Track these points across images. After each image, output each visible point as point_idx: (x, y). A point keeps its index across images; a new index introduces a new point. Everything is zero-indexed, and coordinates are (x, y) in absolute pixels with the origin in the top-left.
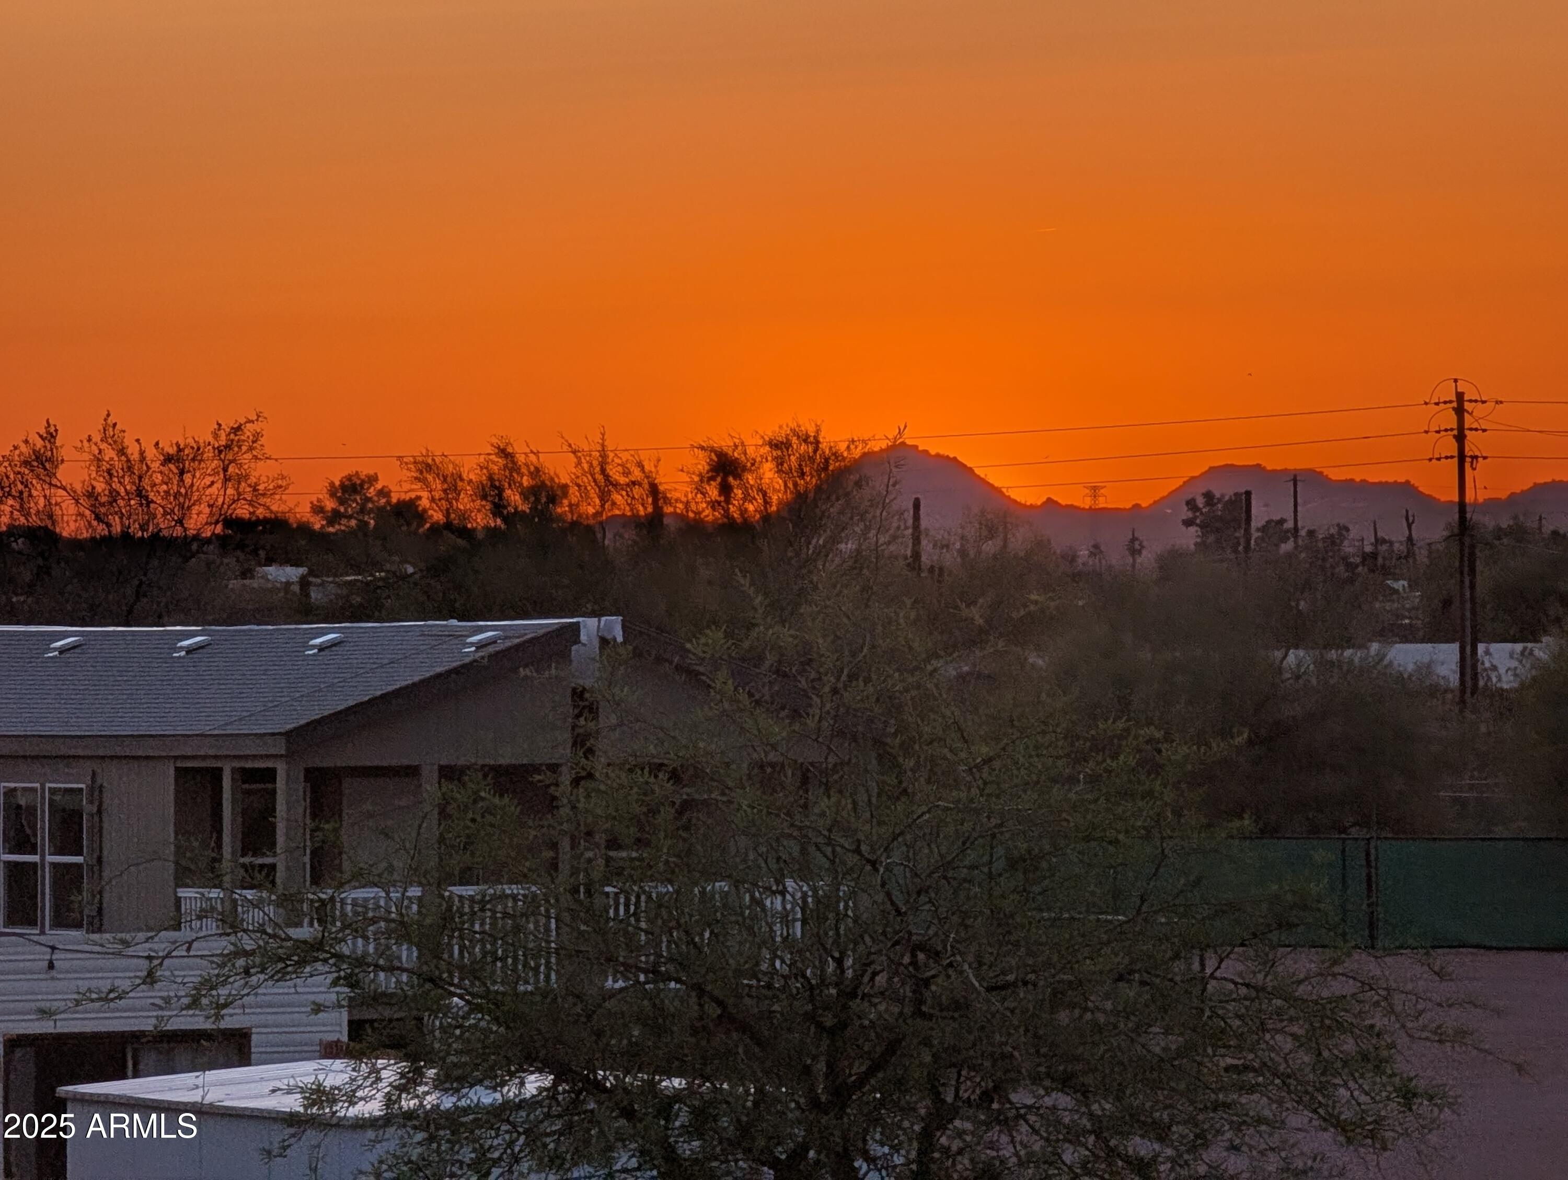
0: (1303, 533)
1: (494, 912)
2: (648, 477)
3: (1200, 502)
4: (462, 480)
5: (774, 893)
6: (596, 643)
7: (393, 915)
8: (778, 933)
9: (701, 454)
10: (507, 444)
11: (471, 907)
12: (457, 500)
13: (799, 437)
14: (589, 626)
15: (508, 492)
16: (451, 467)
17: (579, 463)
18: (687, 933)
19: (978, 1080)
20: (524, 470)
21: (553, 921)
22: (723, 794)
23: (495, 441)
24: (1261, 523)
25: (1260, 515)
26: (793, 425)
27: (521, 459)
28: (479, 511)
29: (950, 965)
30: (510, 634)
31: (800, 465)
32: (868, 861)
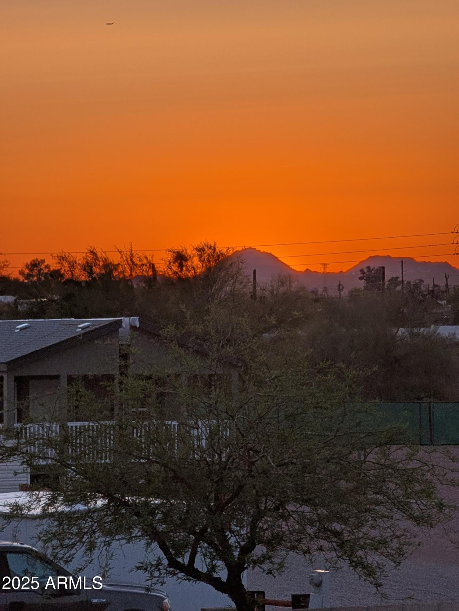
0: (405, 282)
1: (85, 436)
2: (149, 262)
3: (365, 270)
4: (76, 263)
5: (194, 428)
6: (128, 327)
7: (45, 437)
8: (196, 444)
9: (170, 253)
10: (94, 249)
11: (76, 434)
12: (74, 271)
13: (207, 247)
14: (126, 321)
15: (94, 268)
16: (72, 258)
17: (122, 257)
18: (160, 444)
19: (274, 501)
20: (100, 259)
21: (108, 439)
22: (174, 390)
23: (89, 248)
24: (389, 278)
25: (388, 276)
26: (206, 242)
27: (99, 255)
28: (83, 275)
29: (263, 456)
30: (95, 324)
31: (208, 258)
32: (231, 416)
